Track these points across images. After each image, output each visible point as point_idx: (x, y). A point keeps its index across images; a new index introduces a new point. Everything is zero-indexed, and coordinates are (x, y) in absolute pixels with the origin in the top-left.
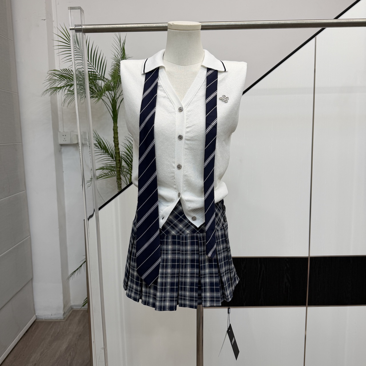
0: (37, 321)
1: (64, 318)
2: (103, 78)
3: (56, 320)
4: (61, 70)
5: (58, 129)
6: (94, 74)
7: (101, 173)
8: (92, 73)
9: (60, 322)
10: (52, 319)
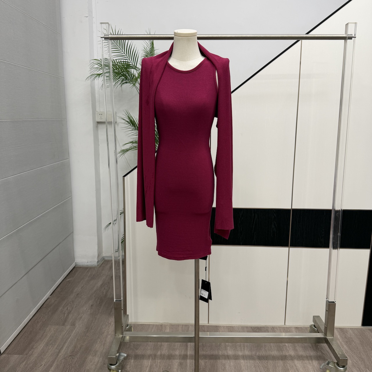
0: (76, 267)
1: (98, 265)
2: (135, 68)
3: (91, 266)
4: (100, 59)
5: (96, 109)
6: (127, 64)
7: (131, 146)
8: (127, 63)
9: (95, 268)
10: (88, 266)
